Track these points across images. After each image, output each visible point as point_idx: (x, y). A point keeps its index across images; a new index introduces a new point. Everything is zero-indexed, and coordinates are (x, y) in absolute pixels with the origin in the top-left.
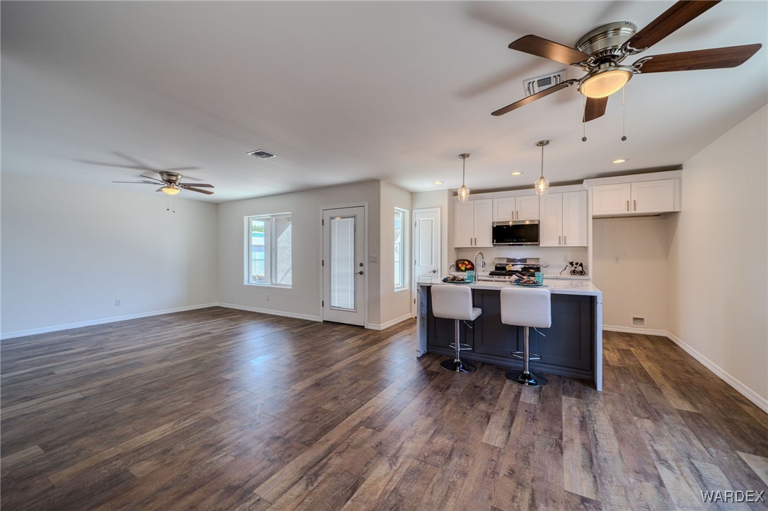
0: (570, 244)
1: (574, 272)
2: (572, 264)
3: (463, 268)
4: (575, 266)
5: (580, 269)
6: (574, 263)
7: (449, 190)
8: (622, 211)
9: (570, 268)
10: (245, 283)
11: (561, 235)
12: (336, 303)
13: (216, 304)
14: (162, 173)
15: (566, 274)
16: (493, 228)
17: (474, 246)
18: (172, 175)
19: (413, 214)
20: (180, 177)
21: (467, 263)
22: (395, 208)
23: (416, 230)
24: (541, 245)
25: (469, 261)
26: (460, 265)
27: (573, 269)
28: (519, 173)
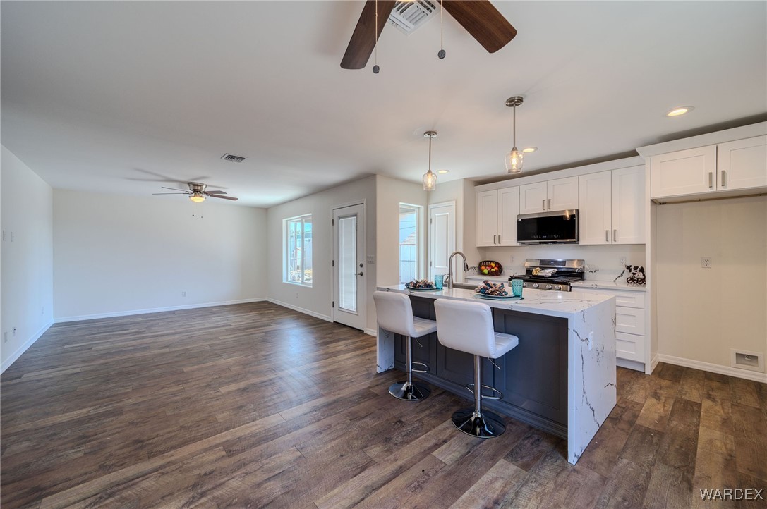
0: (621, 240)
1: (632, 280)
2: (629, 268)
3: (486, 271)
4: (633, 271)
5: (640, 275)
6: (632, 268)
7: (465, 179)
8: (702, 188)
9: (628, 275)
10: (284, 281)
11: (609, 229)
12: (343, 305)
13: (266, 299)
14: (189, 184)
15: (622, 283)
16: (518, 221)
17: (498, 245)
18: (197, 185)
19: (429, 210)
20: (204, 187)
21: (493, 265)
22: (401, 203)
23: (431, 227)
24: (581, 243)
25: (496, 263)
26: (483, 268)
27: (631, 275)
28: (532, 150)
